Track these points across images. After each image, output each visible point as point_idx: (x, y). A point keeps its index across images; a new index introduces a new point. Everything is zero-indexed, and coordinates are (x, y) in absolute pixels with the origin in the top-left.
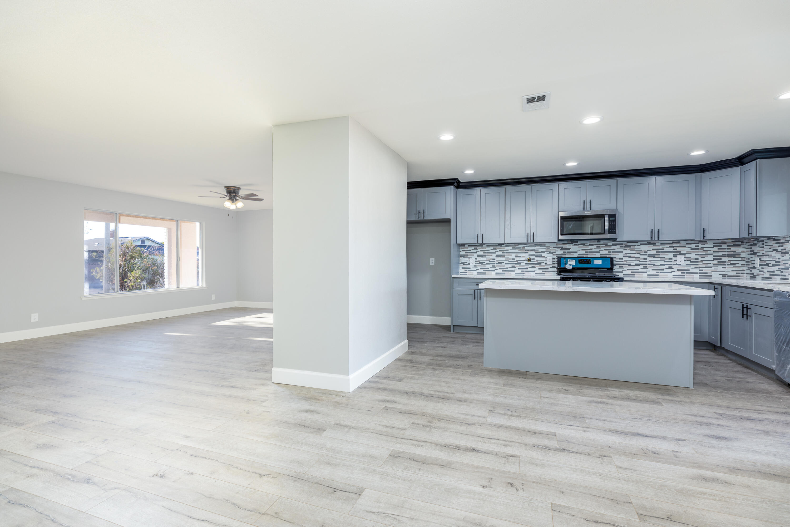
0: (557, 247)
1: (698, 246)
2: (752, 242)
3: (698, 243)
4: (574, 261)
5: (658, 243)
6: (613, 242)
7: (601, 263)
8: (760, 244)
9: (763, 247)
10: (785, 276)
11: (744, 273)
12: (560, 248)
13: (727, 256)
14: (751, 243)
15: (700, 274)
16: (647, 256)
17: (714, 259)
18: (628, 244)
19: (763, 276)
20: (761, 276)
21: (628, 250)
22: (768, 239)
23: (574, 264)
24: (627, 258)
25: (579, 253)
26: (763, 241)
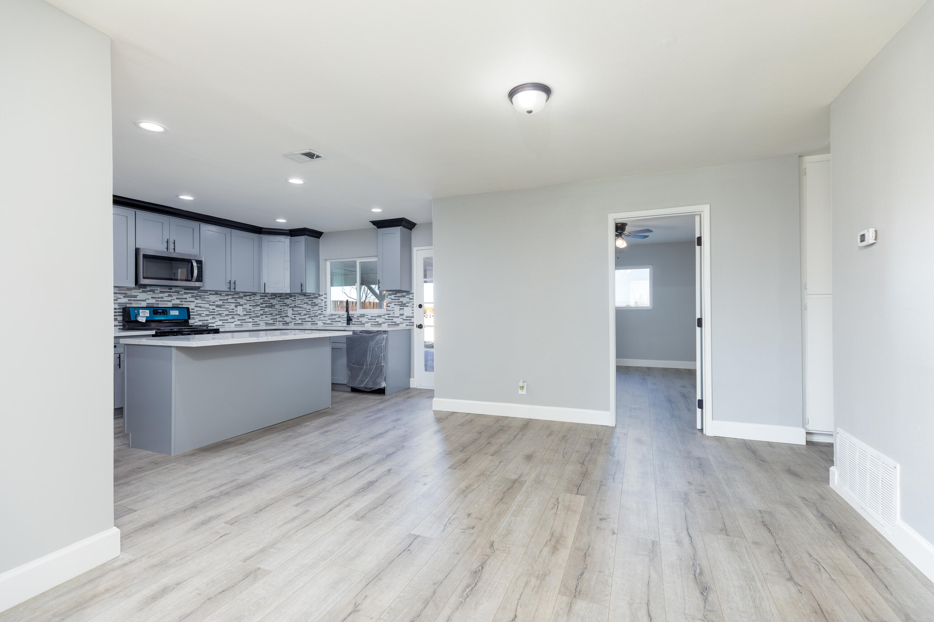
0: (119, 293)
1: (251, 298)
2: (285, 297)
3: (251, 296)
4: (148, 311)
5: (224, 293)
6: (185, 290)
7: (178, 314)
8: (293, 298)
9: (295, 301)
10: (315, 321)
11: (276, 321)
12: (124, 295)
13: (268, 307)
14: (283, 296)
15: (253, 323)
16: (215, 306)
17: (261, 310)
18: (199, 294)
19: (295, 323)
20: (293, 323)
21: (199, 299)
22: (299, 295)
23: (148, 315)
24: (198, 309)
25: (148, 301)
26: (295, 296)
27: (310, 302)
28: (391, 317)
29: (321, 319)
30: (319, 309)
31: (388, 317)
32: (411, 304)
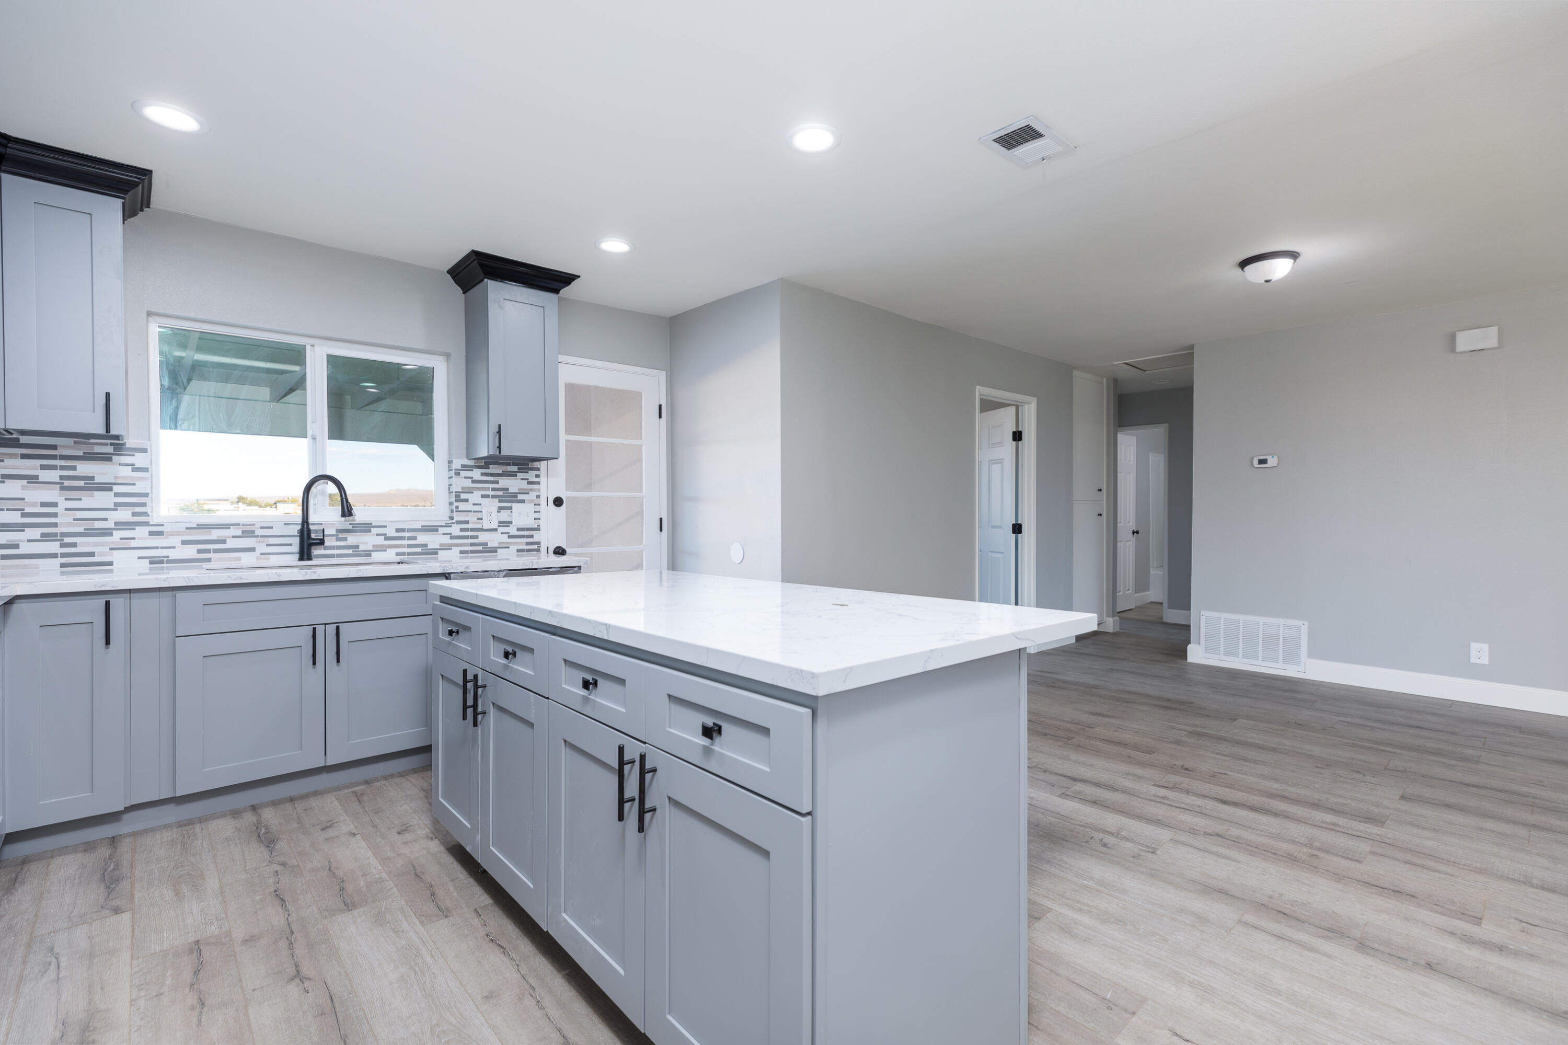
27: (54, 476)
28: (472, 530)
29: (133, 544)
30: (116, 504)
31: (462, 530)
32: (532, 495)
